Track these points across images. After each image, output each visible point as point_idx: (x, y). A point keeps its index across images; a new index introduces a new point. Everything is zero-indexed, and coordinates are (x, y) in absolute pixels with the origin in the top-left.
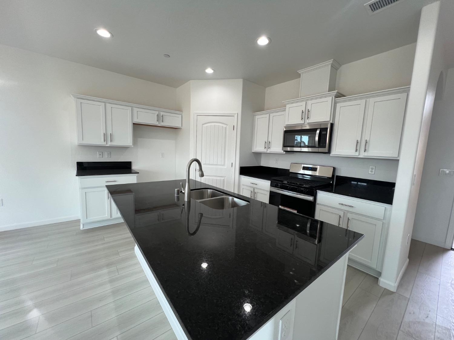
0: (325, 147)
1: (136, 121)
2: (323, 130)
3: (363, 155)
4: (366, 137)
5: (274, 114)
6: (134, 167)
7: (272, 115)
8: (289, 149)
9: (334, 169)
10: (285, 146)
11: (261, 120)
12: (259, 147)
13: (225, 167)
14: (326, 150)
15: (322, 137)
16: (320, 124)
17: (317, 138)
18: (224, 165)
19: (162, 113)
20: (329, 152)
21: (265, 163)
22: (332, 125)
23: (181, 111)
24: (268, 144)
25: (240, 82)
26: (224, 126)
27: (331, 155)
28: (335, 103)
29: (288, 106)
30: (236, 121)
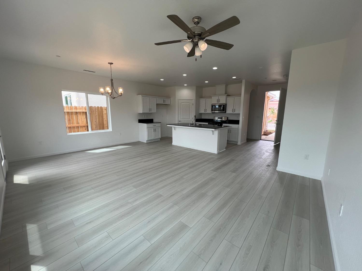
0: (224, 111)
1: (157, 103)
2: (224, 106)
3: (234, 113)
4: (235, 108)
5: (208, 99)
6: (154, 121)
7: (207, 100)
8: (213, 112)
9: (227, 117)
10: (212, 110)
11: (202, 101)
12: (202, 111)
13: (190, 119)
14: (224, 112)
15: (223, 108)
16: (223, 104)
17: (222, 108)
18: (189, 118)
19: (165, 99)
20: (226, 112)
21: (203, 117)
22: (226, 104)
23: (170, 98)
24: (205, 110)
25: (195, 87)
26: (189, 103)
27: (226, 113)
28: (227, 98)
29: (212, 97)
30: (194, 102)
